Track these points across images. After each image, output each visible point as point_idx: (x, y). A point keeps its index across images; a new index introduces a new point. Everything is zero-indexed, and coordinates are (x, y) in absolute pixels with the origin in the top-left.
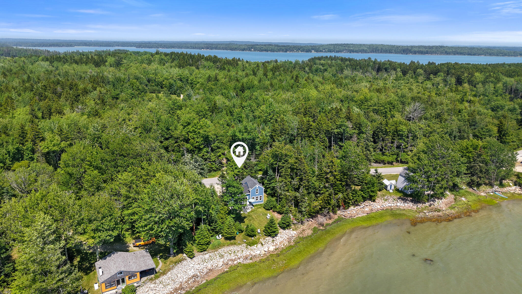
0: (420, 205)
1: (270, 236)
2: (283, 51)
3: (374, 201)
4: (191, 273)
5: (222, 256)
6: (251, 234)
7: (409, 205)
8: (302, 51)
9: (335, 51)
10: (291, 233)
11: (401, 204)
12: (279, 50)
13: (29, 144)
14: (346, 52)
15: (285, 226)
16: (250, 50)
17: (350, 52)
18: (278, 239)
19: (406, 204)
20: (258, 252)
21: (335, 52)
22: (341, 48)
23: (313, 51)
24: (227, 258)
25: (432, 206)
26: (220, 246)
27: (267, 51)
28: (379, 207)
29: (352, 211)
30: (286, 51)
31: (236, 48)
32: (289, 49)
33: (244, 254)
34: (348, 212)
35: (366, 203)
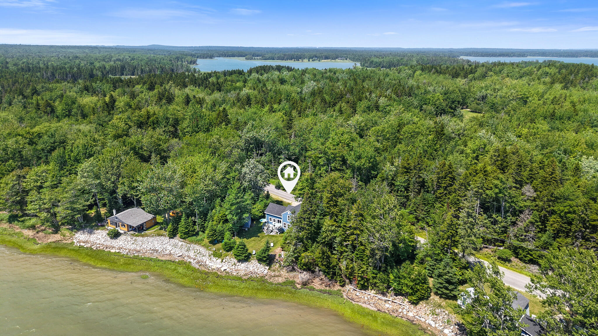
3: (414, 303)
11: (449, 333)
24: (190, 253)
33: (204, 259)
34: (359, 293)
35: (399, 299)
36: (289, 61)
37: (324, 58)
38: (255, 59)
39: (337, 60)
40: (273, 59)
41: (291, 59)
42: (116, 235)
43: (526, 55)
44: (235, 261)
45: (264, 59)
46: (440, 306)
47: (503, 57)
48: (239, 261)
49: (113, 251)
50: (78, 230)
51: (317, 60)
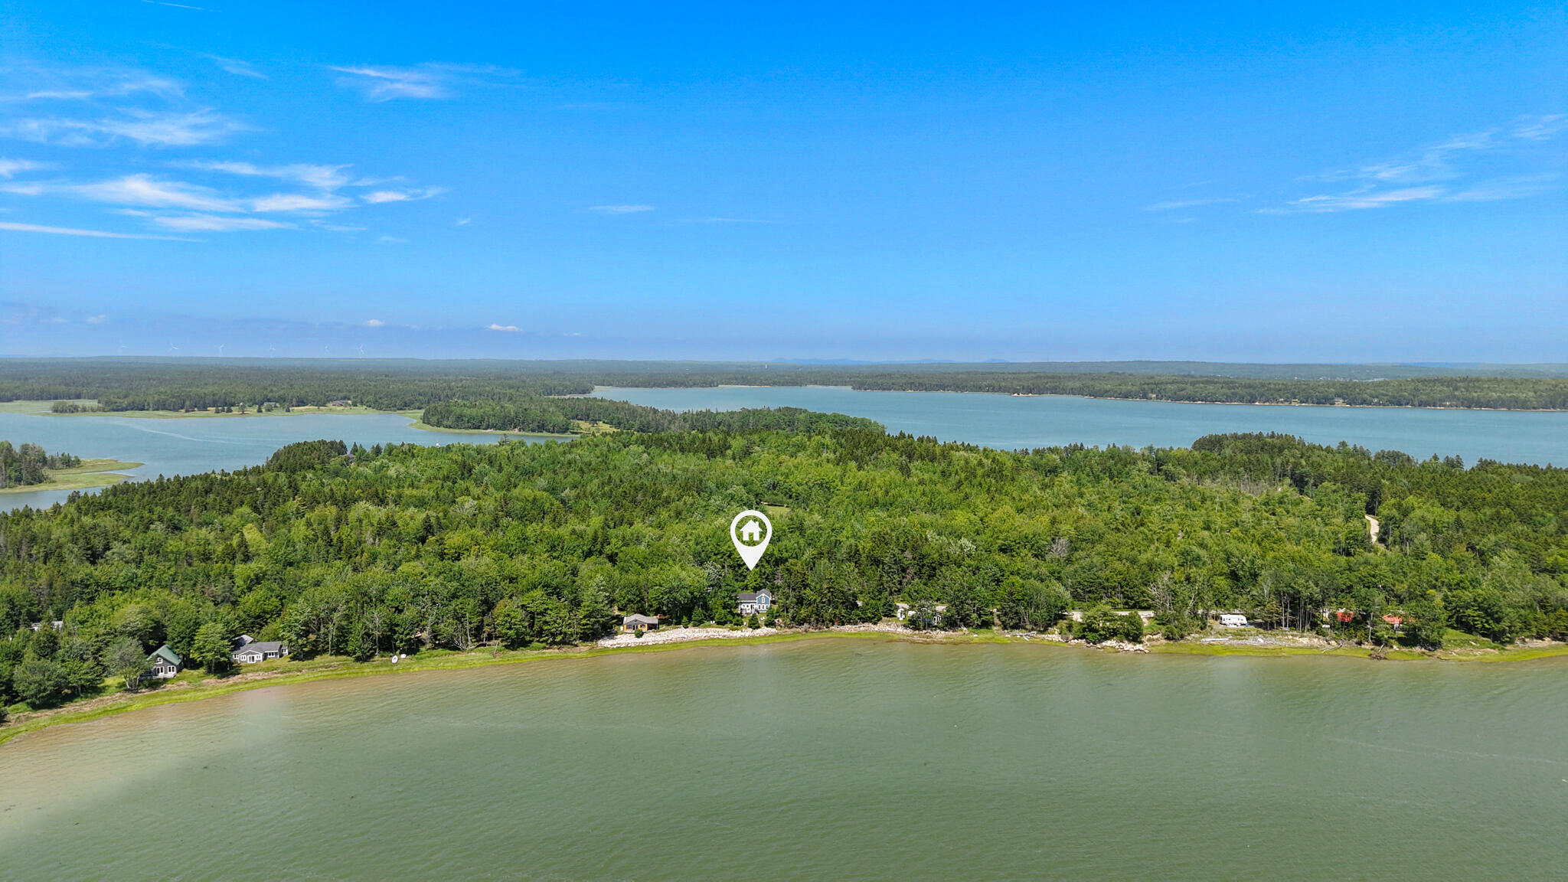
0: (917, 632)
1: (750, 627)
2: (1241, 399)
3: (875, 624)
4: (683, 635)
5: (708, 632)
6: (739, 624)
7: (909, 631)
8: (1301, 402)
9: (1416, 403)
10: (774, 630)
11: (900, 630)
12: (1229, 399)
13: (598, 546)
14: (1451, 406)
15: (770, 624)
16: (1145, 397)
17: (1469, 407)
18: (758, 631)
19: (905, 631)
20: (735, 635)
21: (1413, 405)
22: (1441, 390)
23: (1342, 401)
24: (711, 633)
25: (928, 634)
26: (710, 626)
27: (1192, 399)
28: (876, 629)
29: (848, 628)
30: (1252, 401)
31: (1106, 391)
32: (1263, 395)
33: (725, 634)
34: (842, 627)
35: (866, 624)
36: (197, 413)
37: (294, 403)
38: (84, 410)
39: (330, 405)
40: (143, 409)
41: (204, 408)
42: (640, 635)
43: (715, 384)
44: (751, 629)
45: (114, 410)
46: (889, 621)
47: (675, 387)
48: (754, 629)
49: (650, 644)
50: (599, 639)
51: (276, 407)
